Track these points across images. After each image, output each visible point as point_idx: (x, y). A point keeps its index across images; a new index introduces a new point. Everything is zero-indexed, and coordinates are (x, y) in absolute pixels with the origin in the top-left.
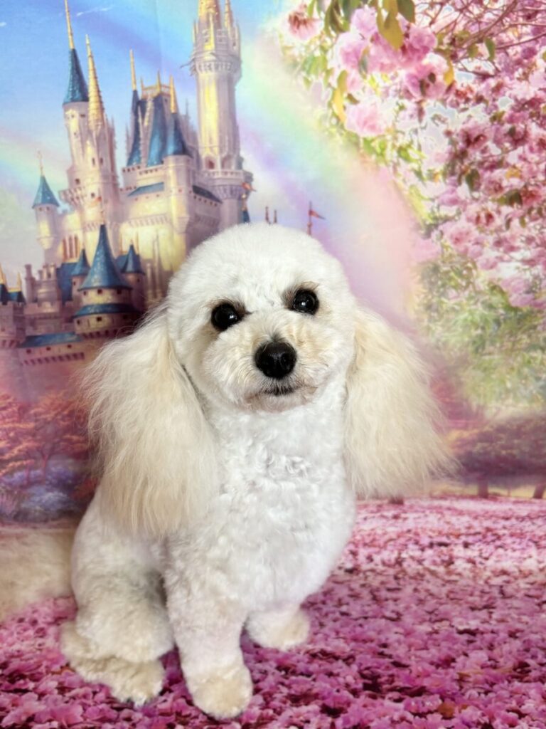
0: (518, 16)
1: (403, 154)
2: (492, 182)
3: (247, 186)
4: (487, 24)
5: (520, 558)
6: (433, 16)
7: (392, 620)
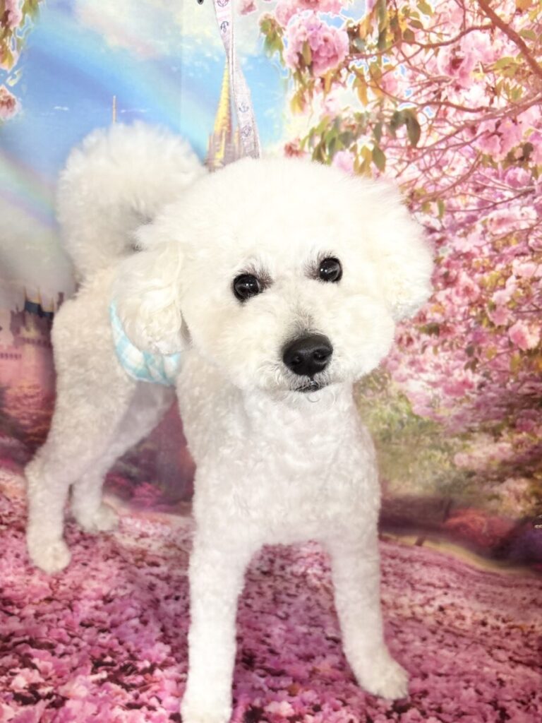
0: (468, 187)
4: (442, 187)
6: (400, 170)
7: (281, 618)
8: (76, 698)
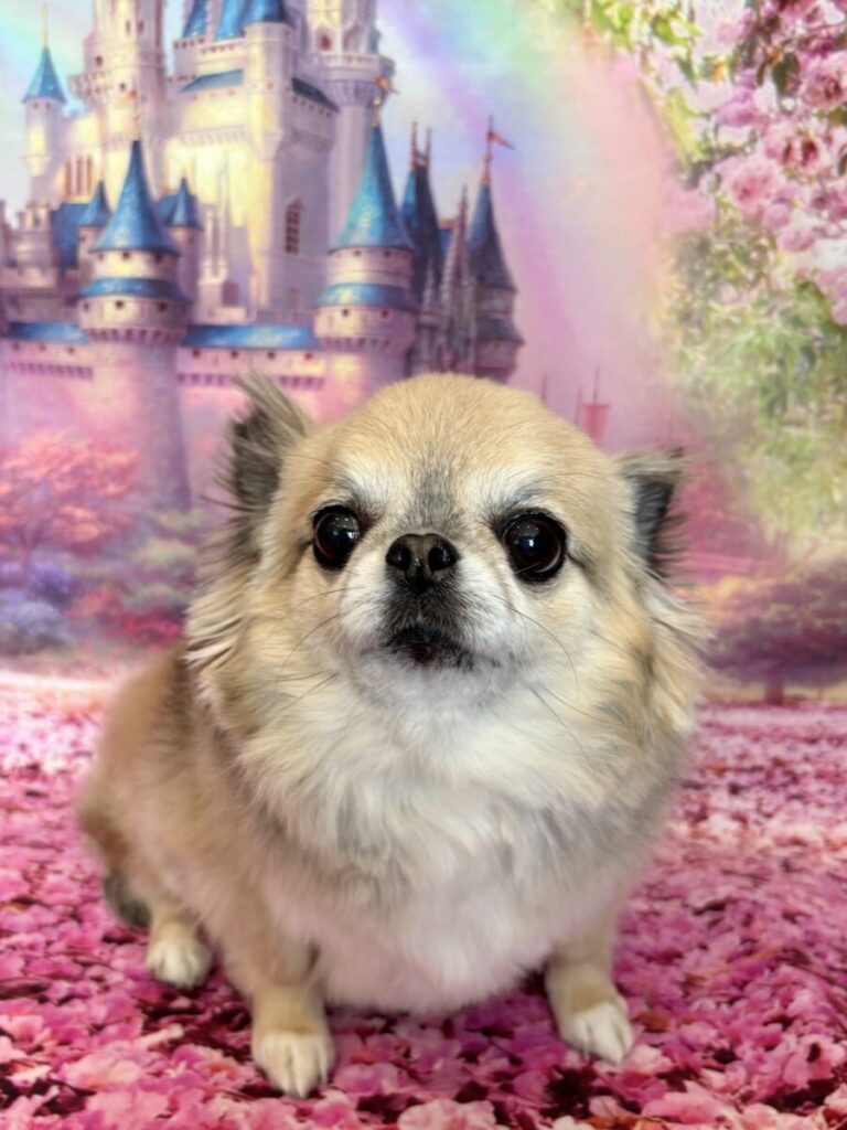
1: (660, 28)
2: (821, 78)
3: (384, 83)
5: (830, 819)
8: (109, 1088)
